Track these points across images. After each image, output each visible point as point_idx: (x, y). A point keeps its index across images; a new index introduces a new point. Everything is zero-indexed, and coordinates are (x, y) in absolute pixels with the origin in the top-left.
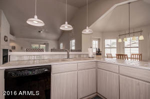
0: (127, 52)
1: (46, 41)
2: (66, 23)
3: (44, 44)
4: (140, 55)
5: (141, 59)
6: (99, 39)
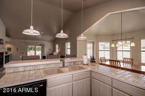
3: (40, 45)
6: (93, 42)
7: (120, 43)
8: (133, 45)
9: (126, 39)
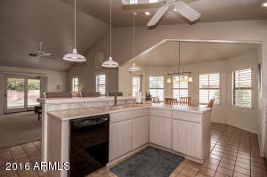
0: (176, 95)
1: (39, 71)
2: (111, 58)
4: (189, 98)
5: (190, 104)
6: (141, 76)
7: (177, 78)
8: (191, 80)
9: (184, 73)
